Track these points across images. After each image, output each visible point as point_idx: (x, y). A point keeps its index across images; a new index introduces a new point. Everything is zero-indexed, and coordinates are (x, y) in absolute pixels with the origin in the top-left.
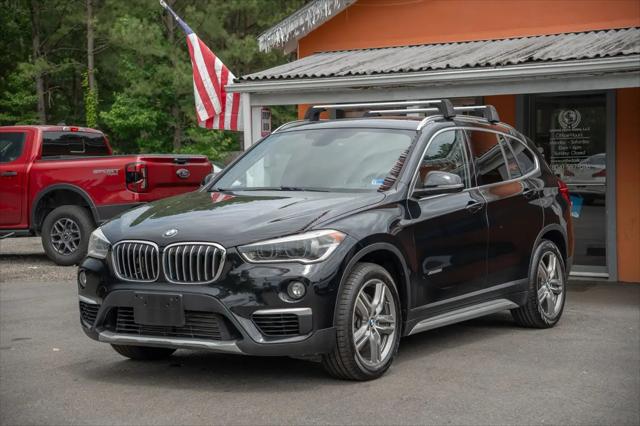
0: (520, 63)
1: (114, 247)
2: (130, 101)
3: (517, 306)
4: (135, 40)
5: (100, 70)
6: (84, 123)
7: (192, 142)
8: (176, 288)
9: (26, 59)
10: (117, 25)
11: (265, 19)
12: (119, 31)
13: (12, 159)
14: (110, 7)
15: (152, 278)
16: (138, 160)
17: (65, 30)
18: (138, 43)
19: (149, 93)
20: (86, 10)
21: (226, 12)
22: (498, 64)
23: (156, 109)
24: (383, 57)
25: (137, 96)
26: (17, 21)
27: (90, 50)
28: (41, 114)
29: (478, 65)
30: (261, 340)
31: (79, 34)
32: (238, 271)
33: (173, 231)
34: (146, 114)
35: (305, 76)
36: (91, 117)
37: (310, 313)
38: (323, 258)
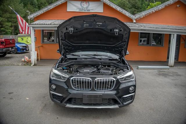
1: (71, 79)
16: (3, 40)
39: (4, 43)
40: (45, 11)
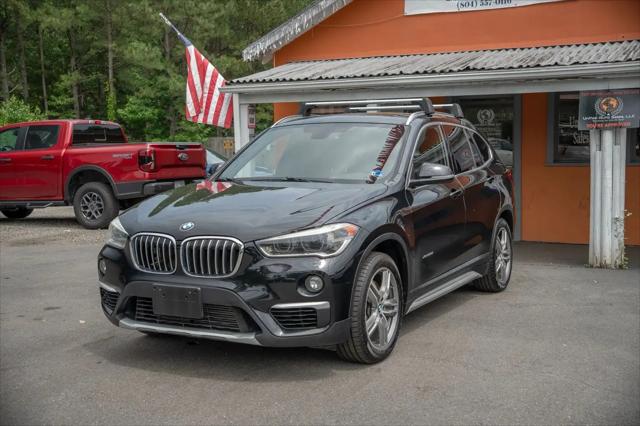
0: (459, 71)
1: (132, 238)
2: (139, 101)
3: (481, 276)
4: (143, 58)
5: (117, 79)
6: (105, 118)
7: (183, 130)
8: (195, 281)
9: (66, 73)
10: (129, 48)
11: (234, 44)
12: (131, 52)
13: (51, 145)
14: (124, 36)
15: (169, 270)
16: (148, 147)
17: (93, 52)
18: (144, 60)
19: (152, 96)
20: (107, 38)
21: (207, 38)
22: (442, 72)
23: (157, 107)
24: (344, 66)
25: (144, 98)
26: (60, 47)
27: (110, 65)
28: (77, 111)
29: (425, 72)
30: (281, 333)
31: (102, 56)
32: (256, 267)
33: (190, 225)
34: (150, 110)
35: (284, 80)
36: (111, 113)
37: (328, 306)
38: (338, 252)
39: (150, 159)
40: (308, 21)
